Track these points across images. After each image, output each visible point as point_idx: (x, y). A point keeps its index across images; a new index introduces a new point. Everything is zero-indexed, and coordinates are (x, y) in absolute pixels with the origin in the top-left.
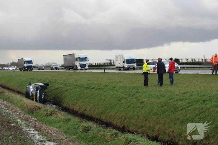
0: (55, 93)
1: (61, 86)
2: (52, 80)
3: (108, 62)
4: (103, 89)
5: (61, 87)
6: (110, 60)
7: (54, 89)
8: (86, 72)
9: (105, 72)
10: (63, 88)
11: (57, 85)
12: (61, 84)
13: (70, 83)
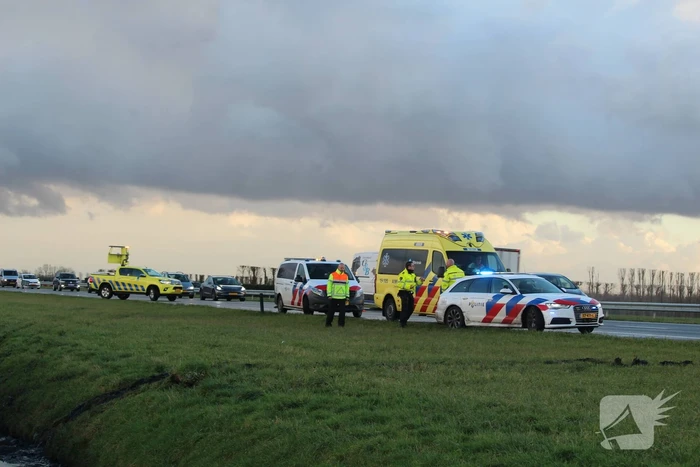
0: (53, 397)
1: (84, 365)
2: (48, 331)
3: (247, 274)
4: (315, 408)
5: (84, 372)
6: (253, 269)
7: (53, 380)
8: (182, 305)
9: (265, 309)
10: (94, 378)
11: (67, 358)
12: (86, 357)
13: (127, 356)
